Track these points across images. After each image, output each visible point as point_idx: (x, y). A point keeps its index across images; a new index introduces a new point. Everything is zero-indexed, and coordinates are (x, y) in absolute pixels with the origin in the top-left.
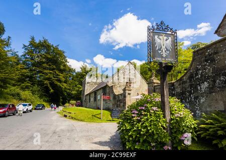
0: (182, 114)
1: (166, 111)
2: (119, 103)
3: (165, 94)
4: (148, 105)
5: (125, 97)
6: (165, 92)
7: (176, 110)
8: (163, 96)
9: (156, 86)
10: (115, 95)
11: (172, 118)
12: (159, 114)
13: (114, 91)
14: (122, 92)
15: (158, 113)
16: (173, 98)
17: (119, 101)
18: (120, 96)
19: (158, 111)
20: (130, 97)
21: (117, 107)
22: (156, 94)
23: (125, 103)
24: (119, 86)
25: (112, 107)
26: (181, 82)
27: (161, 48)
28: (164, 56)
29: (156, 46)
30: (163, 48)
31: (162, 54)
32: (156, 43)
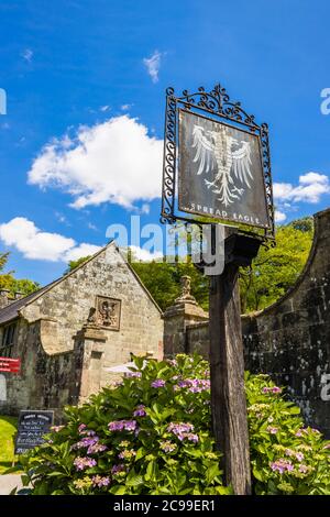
1: (233, 445)
2: (54, 389)
3: (230, 361)
4: (155, 413)
5: (79, 364)
6: (229, 352)
7: (274, 439)
8: (218, 369)
9: (194, 327)
10: (43, 357)
11: (258, 476)
12: (199, 461)
13: (45, 339)
14: (70, 345)
15: (197, 454)
16: (256, 378)
17: (57, 379)
18: (62, 359)
19: (197, 446)
20: (98, 367)
21: (46, 405)
22: (189, 360)
23: (76, 392)
24: (64, 321)
25: (26, 403)
26: (280, 316)
27: (216, 171)
28: (226, 201)
29: (195, 160)
30: (223, 171)
31: (220, 195)
32: (195, 150)
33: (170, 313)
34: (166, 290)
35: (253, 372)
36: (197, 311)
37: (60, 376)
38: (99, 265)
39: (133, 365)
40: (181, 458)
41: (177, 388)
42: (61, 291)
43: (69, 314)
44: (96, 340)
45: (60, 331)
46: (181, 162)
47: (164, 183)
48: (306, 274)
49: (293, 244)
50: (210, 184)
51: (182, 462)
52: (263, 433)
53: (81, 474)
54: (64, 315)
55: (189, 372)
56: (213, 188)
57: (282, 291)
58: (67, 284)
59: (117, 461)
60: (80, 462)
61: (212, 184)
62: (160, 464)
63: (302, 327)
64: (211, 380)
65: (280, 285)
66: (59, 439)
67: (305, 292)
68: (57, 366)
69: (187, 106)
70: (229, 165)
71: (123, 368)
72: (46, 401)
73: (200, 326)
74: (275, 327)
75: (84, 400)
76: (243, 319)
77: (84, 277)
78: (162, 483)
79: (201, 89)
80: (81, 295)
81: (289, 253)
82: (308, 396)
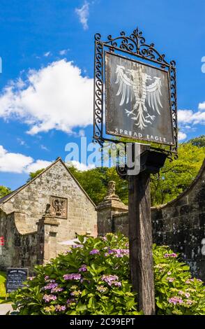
0: (188, 295)
1: (144, 288)
2: (27, 255)
3: (143, 237)
4: (93, 270)
5: (42, 240)
6: (142, 232)
7: (171, 285)
8: (134, 242)
9: (118, 216)
10: (18, 236)
11: (160, 306)
12: (122, 297)
13: (18, 225)
14: (35, 228)
15: (121, 293)
16: (160, 248)
17: (28, 249)
18: (30, 237)
19: (120, 289)
20: (54, 242)
21: (23, 265)
22: (115, 237)
23: (41, 257)
24: (30, 213)
25: (10, 264)
26: (179, 208)
27: (134, 102)
28: (141, 125)
29: (118, 94)
30: (140, 102)
31: (137, 121)
32: (118, 86)
33: (101, 207)
34: (98, 191)
35: (158, 244)
36: (119, 205)
37: (30, 247)
38: (50, 175)
39: (77, 240)
40: (110, 296)
41: (107, 255)
42: (26, 193)
43: (32, 208)
44: (52, 225)
45: (27, 219)
46: (107, 95)
47: (95, 113)
48: (199, 178)
49: (191, 156)
50: (129, 113)
51: (111, 297)
52: (164, 281)
53: (48, 304)
54: (29, 209)
55: (115, 244)
56: (131, 115)
57: (181, 190)
58: (29, 188)
59: (70, 297)
60: (47, 298)
61: (131, 112)
62: (97, 299)
63: (194, 215)
64: (130, 249)
65: (180, 187)
66: (33, 284)
67: (198, 191)
68: (28, 241)
69: (112, 49)
70: (144, 97)
71: (71, 242)
72: (23, 262)
73: (122, 215)
74: (175, 215)
75: (46, 262)
76: (152, 210)
77: (41, 183)
78: (99, 309)
79: (123, 33)
80: (40, 195)
81: (187, 163)
82: (195, 259)
